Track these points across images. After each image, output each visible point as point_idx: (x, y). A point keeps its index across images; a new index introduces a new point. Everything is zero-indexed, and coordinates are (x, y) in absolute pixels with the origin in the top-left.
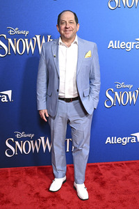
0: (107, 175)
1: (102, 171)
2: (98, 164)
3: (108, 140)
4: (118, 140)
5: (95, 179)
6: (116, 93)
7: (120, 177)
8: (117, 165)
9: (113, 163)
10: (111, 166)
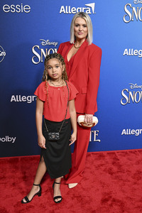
0: (123, 160)
1: (119, 157)
2: (115, 152)
3: (124, 132)
4: (132, 132)
5: (113, 163)
6: (130, 93)
7: (134, 162)
8: (131, 152)
9: (128, 151)
10: (126, 153)
